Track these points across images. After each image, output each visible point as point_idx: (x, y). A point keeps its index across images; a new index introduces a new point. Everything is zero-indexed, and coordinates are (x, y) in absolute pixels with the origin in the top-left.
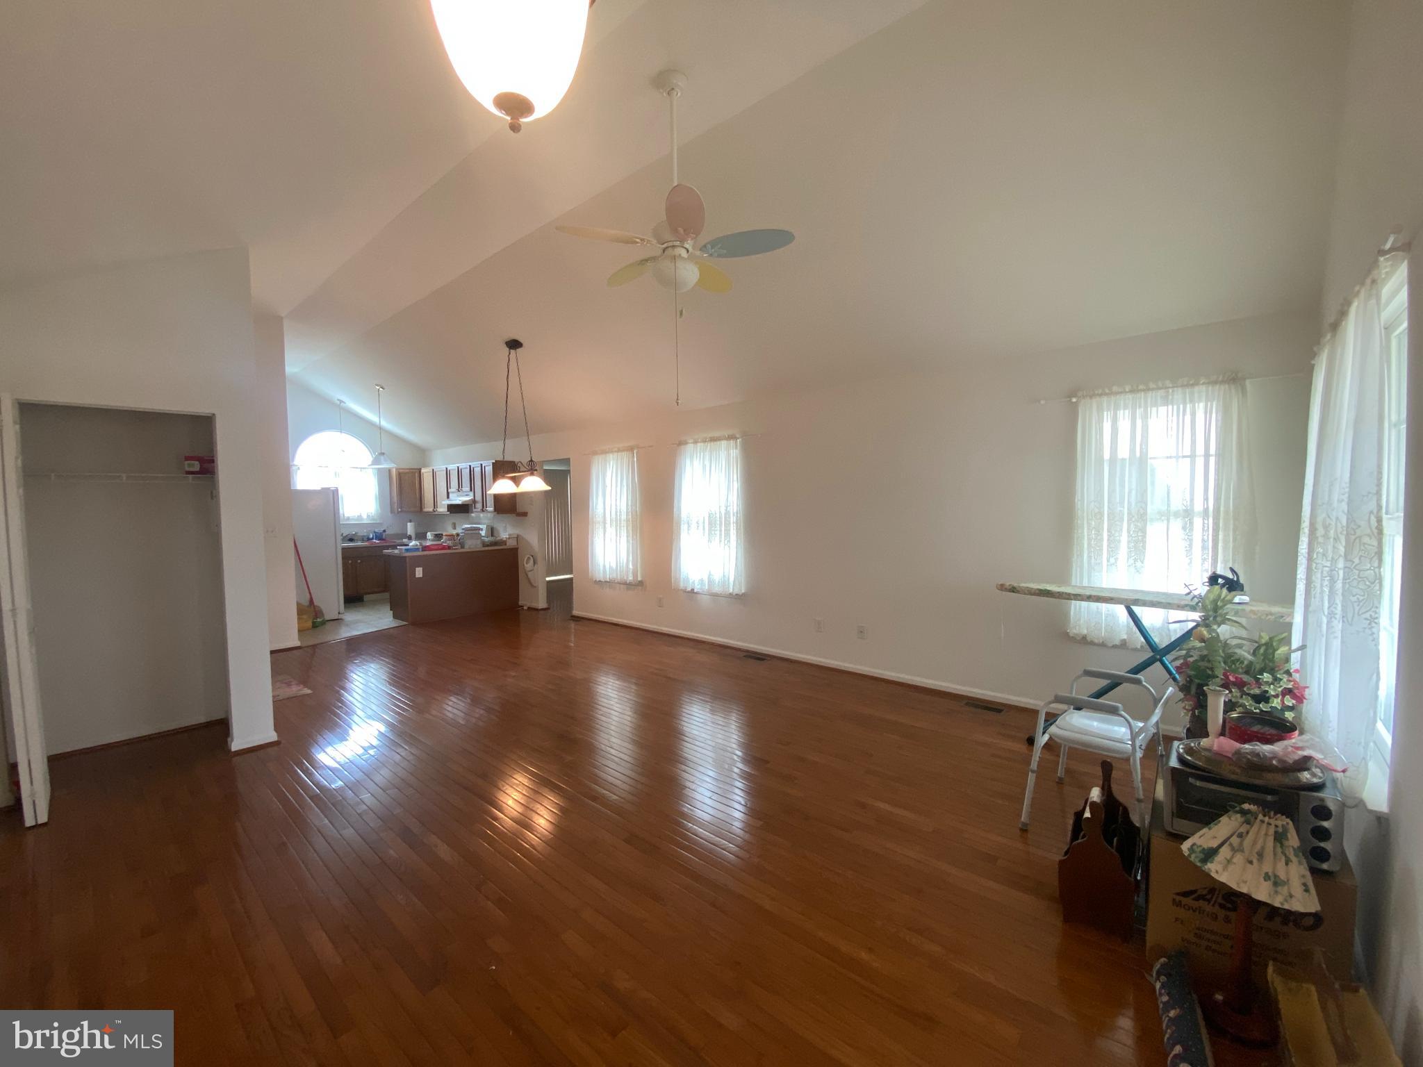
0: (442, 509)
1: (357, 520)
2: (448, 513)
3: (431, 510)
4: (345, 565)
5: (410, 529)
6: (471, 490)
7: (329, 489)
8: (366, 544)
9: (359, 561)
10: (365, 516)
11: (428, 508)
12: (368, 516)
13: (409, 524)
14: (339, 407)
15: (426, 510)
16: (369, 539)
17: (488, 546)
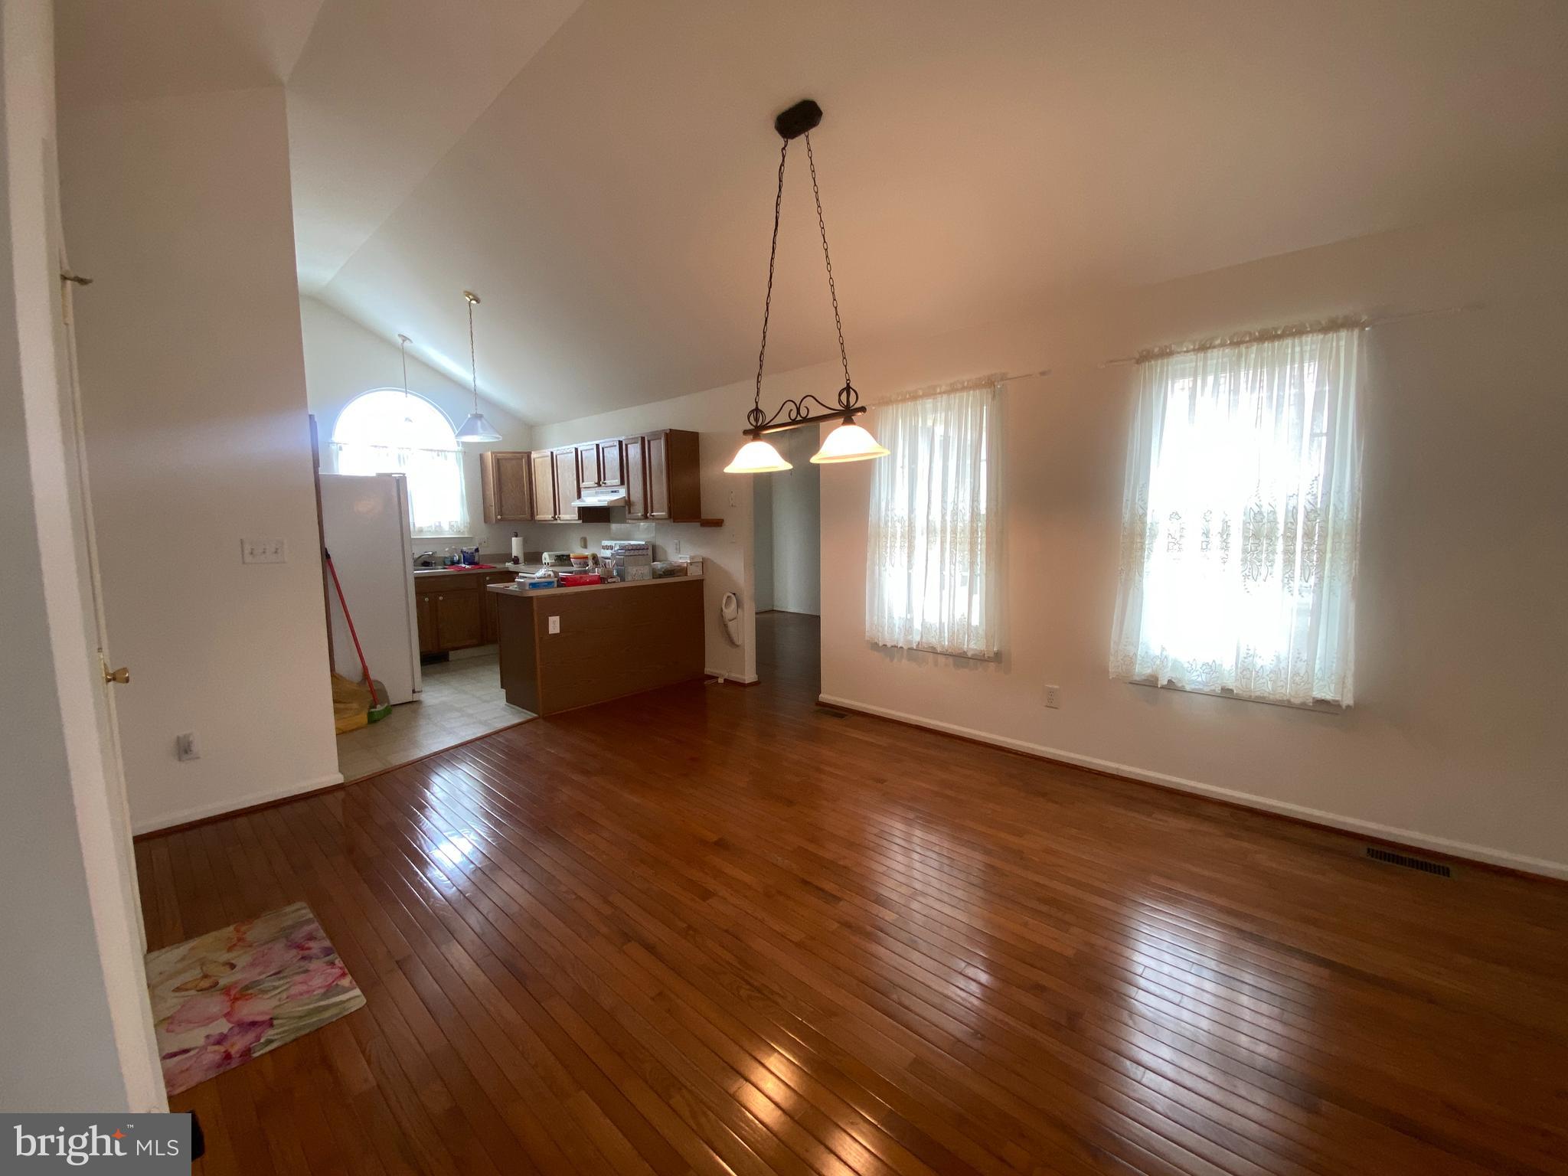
0: (569, 515)
1: (436, 532)
2: (580, 522)
3: (550, 517)
4: (420, 604)
5: (516, 547)
6: (622, 483)
7: (390, 475)
8: (450, 571)
9: (441, 598)
10: (446, 527)
11: (545, 514)
12: (451, 527)
13: (514, 539)
14: (403, 352)
15: (539, 517)
16: (453, 563)
17: (660, 576)
